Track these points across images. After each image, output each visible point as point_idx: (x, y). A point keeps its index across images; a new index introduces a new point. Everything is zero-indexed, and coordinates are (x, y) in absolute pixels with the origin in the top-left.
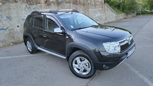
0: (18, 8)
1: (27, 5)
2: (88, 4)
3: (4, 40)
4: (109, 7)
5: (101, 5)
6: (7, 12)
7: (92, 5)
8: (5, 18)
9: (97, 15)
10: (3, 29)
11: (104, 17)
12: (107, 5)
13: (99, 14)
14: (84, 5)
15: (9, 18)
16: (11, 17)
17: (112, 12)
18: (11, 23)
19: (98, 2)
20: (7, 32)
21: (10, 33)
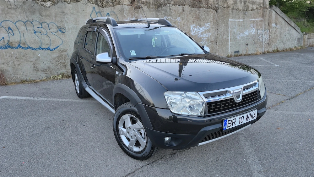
0: (78, 12)
1: (96, 7)
2: (228, 7)
3: (49, 67)
4: (283, 15)
5: (260, 11)
6: (59, 19)
7: (238, 9)
8: (54, 30)
9: (247, 33)
10: (48, 49)
11: (265, 38)
12: (278, 10)
13: (253, 31)
14: (216, 9)
15: (61, 29)
16: (64, 29)
17: (287, 28)
18: (63, 38)
19: (253, 3)
20: (55, 54)
21: (60, 57)
